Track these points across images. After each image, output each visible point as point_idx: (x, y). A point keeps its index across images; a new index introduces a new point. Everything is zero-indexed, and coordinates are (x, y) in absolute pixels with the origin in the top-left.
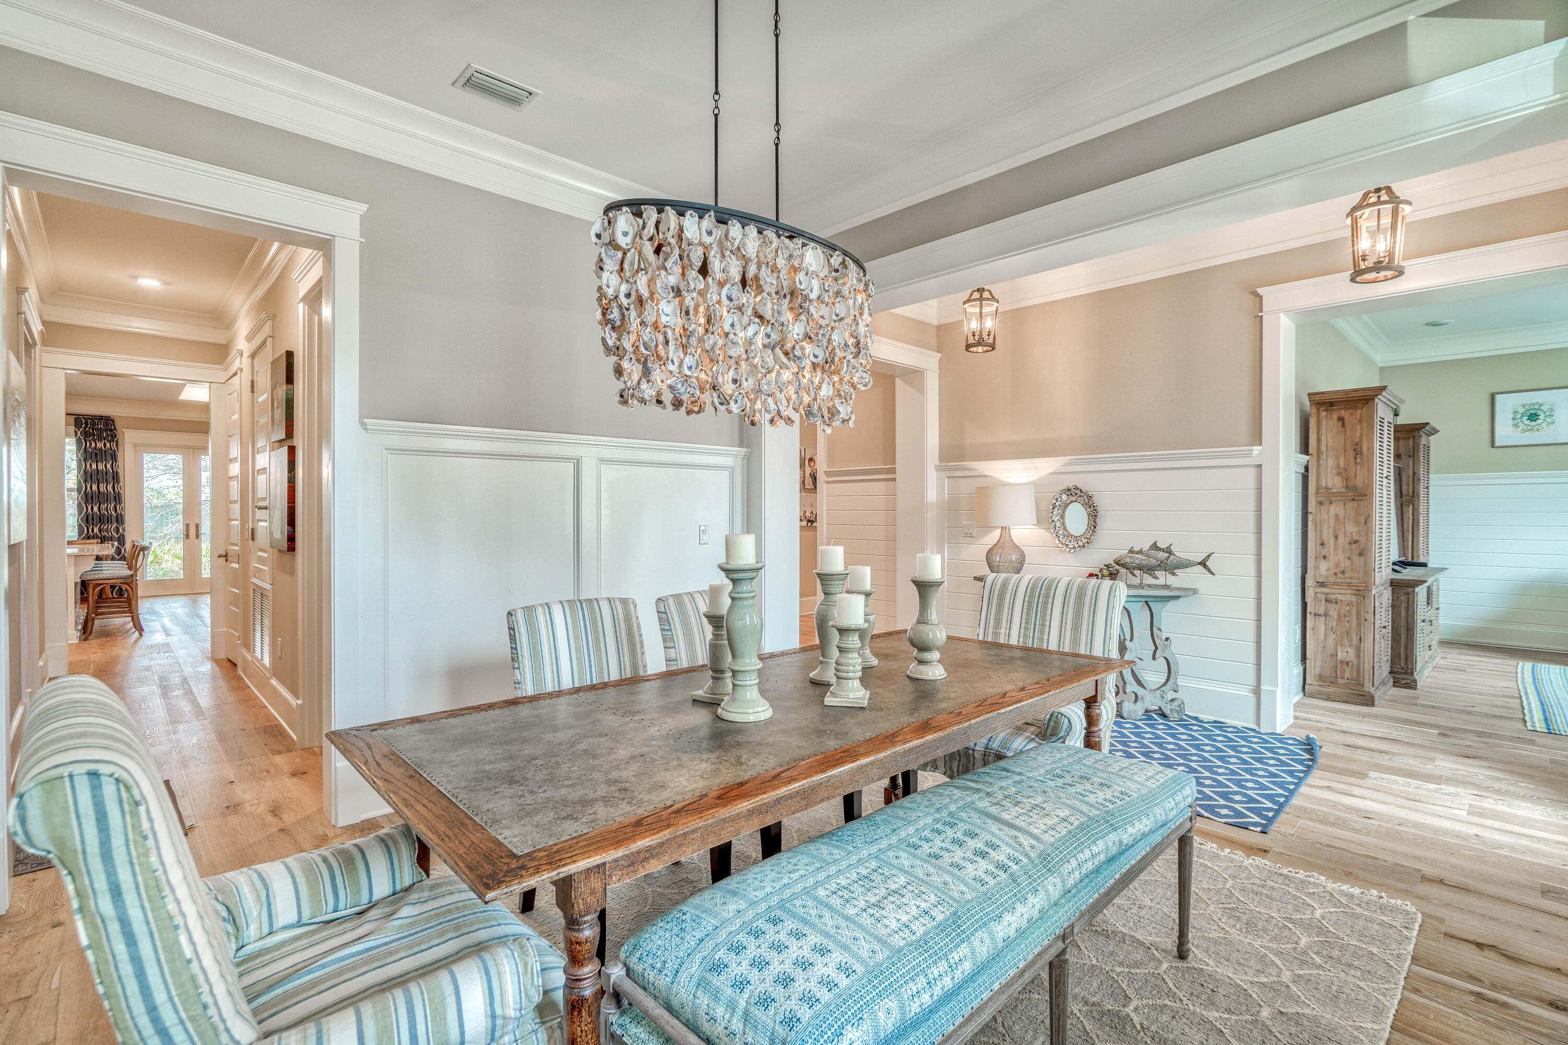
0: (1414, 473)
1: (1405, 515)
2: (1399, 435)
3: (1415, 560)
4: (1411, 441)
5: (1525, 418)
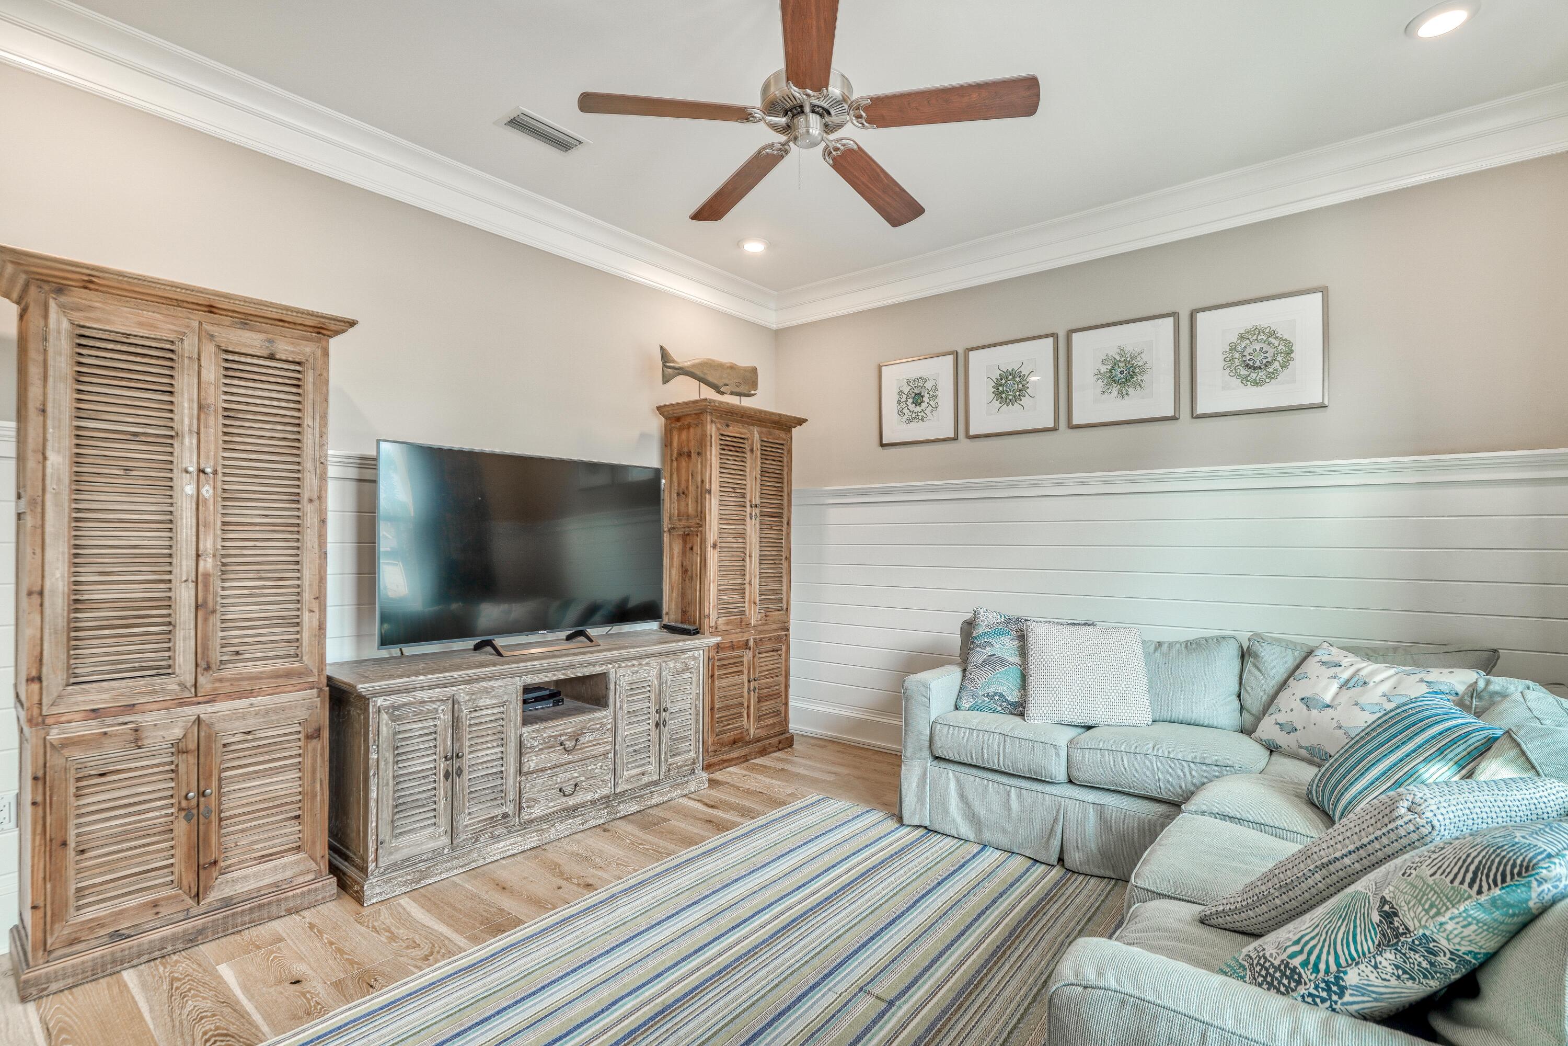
5: (910, 401)
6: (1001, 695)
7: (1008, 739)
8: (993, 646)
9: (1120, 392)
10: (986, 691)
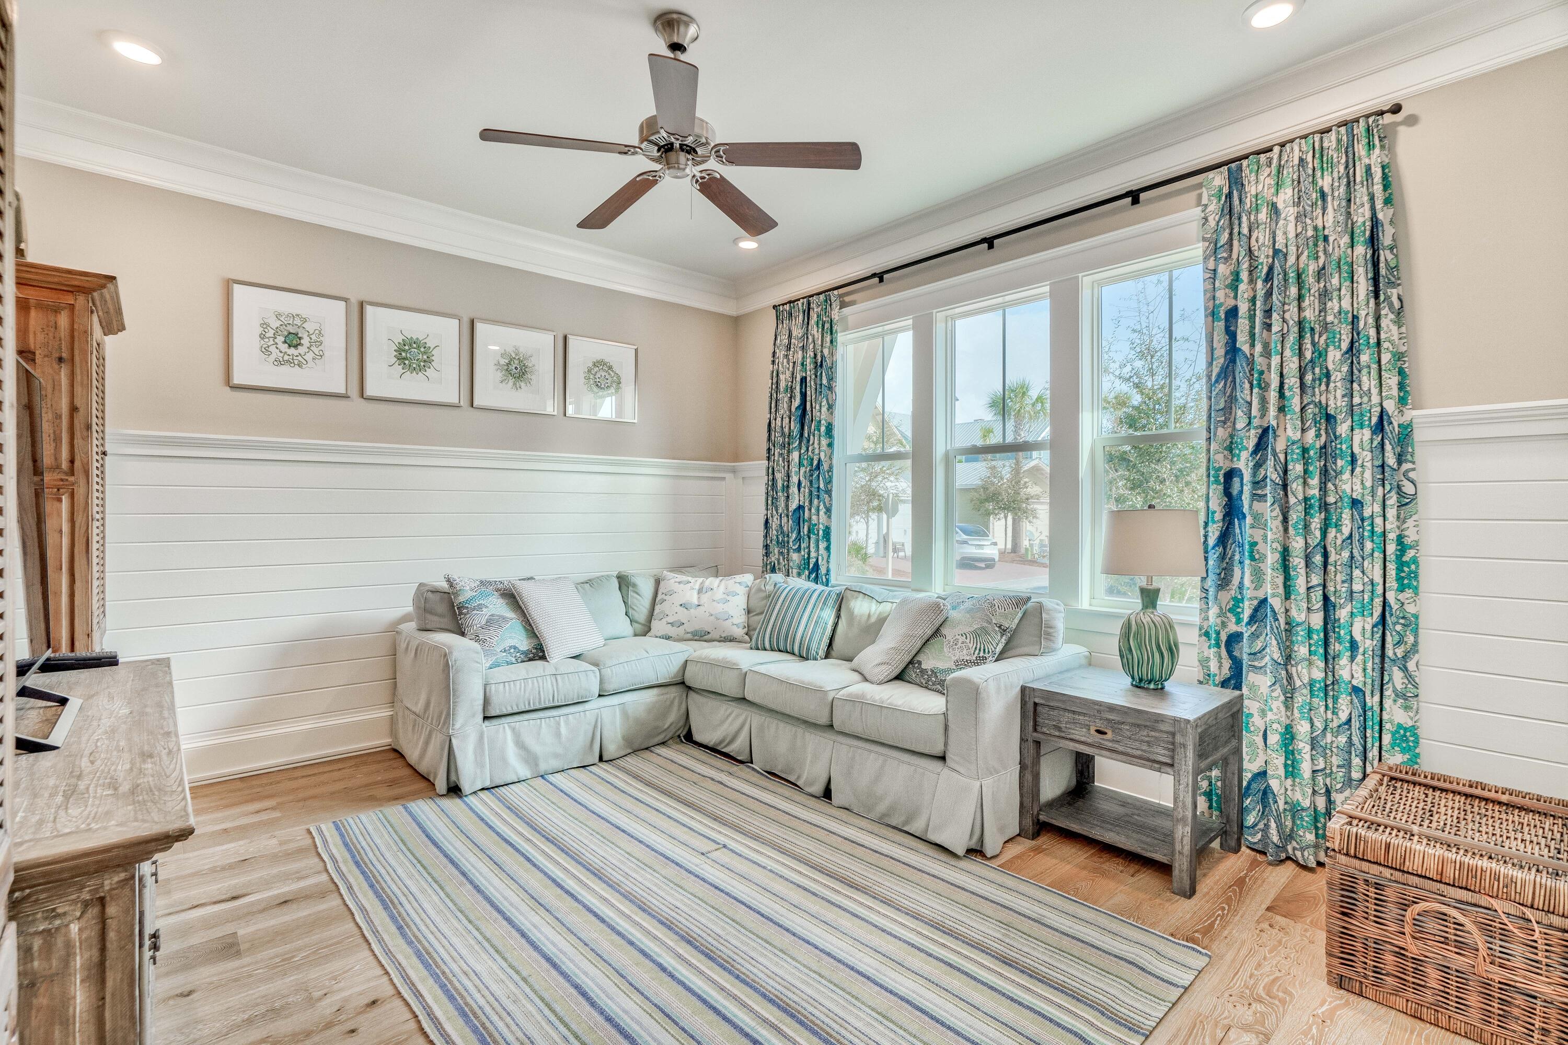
0: (74, 409)
1: (50, 525)
2: (31, 294)
3: (81, 652)
4: (63, 320)
5: (280, 339)
6: (515, 648)
7: (559, 677)
8: (487, 607)
9: (515, 384)
10: (501, 648)
